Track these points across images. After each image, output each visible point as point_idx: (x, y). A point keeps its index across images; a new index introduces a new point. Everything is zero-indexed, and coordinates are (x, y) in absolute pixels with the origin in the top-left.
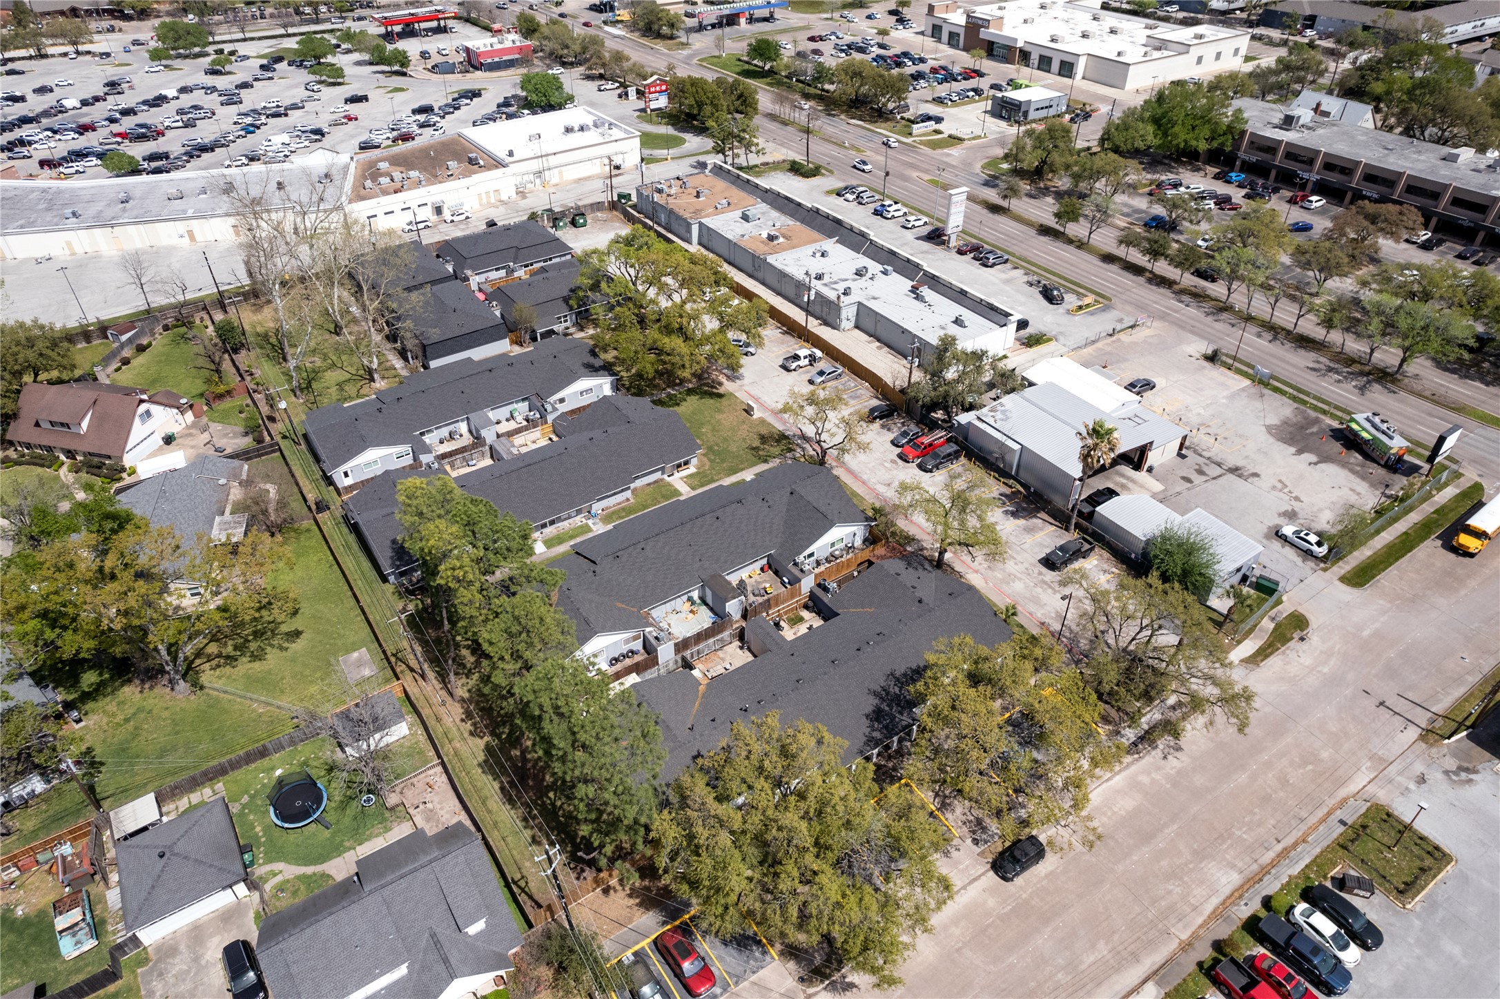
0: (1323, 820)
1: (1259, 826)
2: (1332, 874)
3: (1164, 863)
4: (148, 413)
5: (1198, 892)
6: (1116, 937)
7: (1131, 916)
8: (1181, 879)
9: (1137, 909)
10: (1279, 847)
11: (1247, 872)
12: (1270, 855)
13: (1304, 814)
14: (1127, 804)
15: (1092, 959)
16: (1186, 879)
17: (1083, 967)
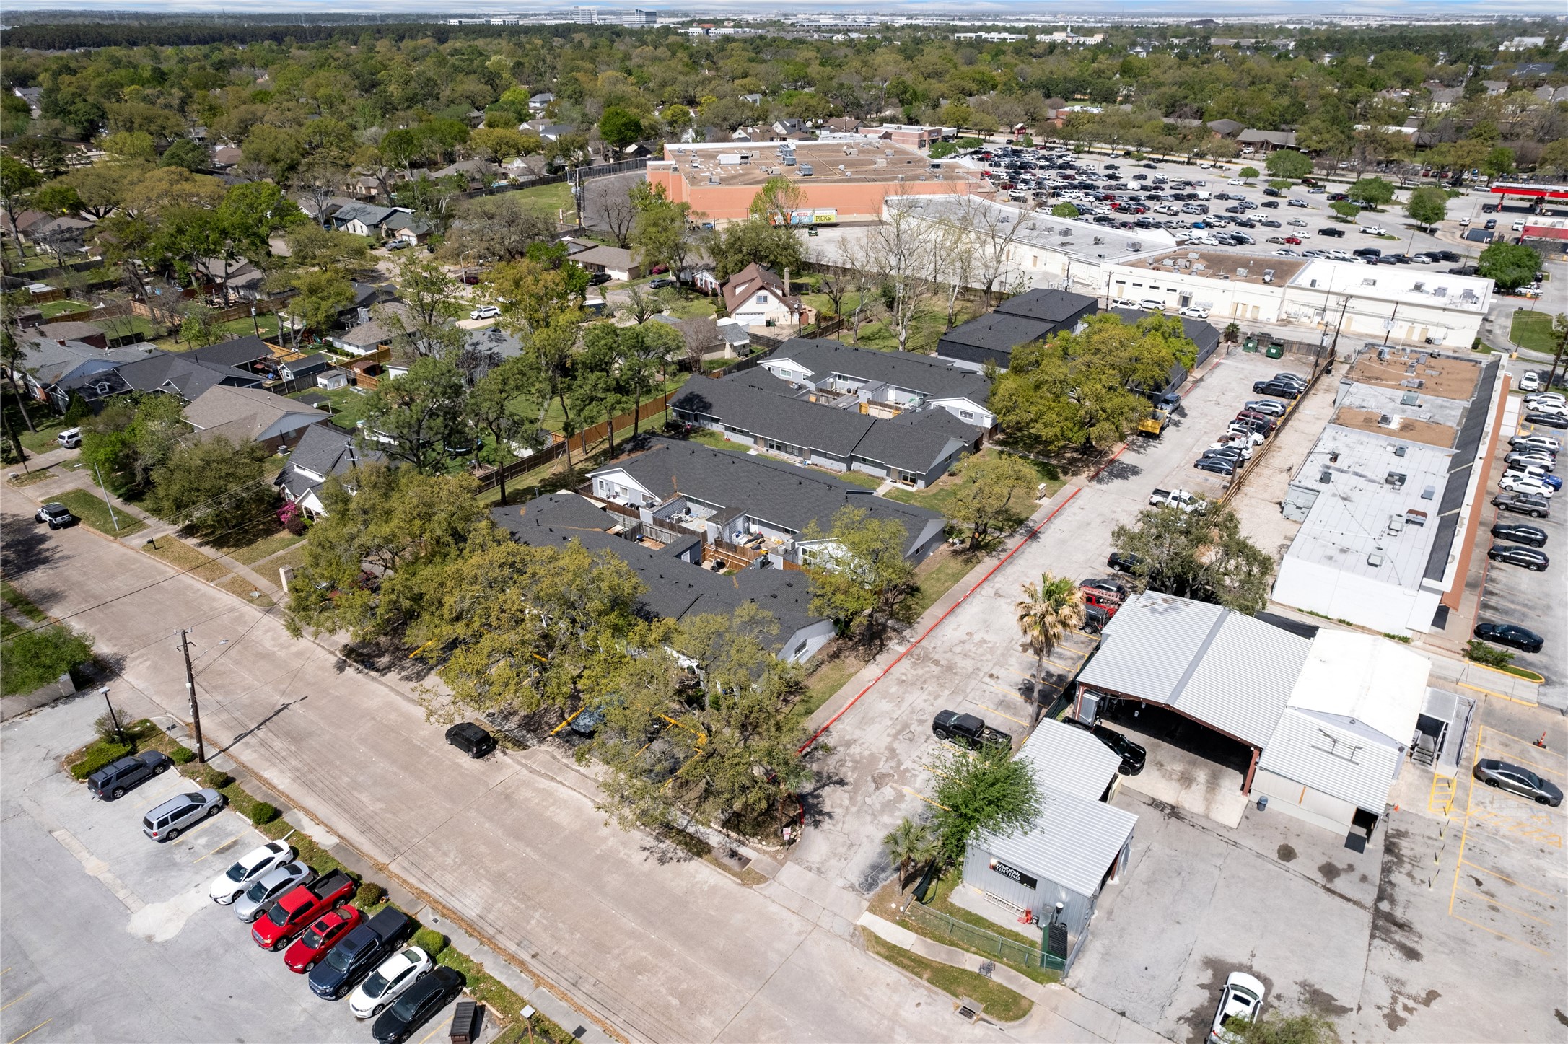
0: (579, 1009)
1: (553, 936)
2: (488, 1006)
3: (483, 848)
4: (765, 299)
5: (449, 880)
6: (390, 816)
7: (414, 826)
8: (464, 863)
9: (422, 830)
10: (525, 956)
11: (481, 923)
12: (513, 948)
13: (586, 987)
14: (562, 817)
15: (364, 799)
16: (464, 867)
17: (356, 793)
